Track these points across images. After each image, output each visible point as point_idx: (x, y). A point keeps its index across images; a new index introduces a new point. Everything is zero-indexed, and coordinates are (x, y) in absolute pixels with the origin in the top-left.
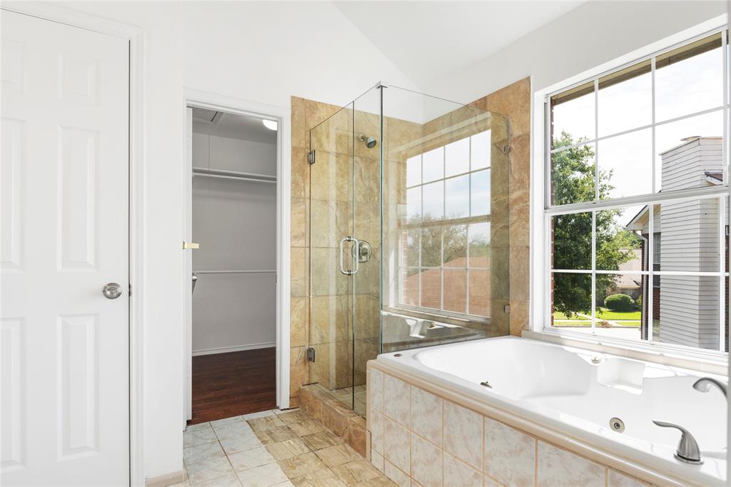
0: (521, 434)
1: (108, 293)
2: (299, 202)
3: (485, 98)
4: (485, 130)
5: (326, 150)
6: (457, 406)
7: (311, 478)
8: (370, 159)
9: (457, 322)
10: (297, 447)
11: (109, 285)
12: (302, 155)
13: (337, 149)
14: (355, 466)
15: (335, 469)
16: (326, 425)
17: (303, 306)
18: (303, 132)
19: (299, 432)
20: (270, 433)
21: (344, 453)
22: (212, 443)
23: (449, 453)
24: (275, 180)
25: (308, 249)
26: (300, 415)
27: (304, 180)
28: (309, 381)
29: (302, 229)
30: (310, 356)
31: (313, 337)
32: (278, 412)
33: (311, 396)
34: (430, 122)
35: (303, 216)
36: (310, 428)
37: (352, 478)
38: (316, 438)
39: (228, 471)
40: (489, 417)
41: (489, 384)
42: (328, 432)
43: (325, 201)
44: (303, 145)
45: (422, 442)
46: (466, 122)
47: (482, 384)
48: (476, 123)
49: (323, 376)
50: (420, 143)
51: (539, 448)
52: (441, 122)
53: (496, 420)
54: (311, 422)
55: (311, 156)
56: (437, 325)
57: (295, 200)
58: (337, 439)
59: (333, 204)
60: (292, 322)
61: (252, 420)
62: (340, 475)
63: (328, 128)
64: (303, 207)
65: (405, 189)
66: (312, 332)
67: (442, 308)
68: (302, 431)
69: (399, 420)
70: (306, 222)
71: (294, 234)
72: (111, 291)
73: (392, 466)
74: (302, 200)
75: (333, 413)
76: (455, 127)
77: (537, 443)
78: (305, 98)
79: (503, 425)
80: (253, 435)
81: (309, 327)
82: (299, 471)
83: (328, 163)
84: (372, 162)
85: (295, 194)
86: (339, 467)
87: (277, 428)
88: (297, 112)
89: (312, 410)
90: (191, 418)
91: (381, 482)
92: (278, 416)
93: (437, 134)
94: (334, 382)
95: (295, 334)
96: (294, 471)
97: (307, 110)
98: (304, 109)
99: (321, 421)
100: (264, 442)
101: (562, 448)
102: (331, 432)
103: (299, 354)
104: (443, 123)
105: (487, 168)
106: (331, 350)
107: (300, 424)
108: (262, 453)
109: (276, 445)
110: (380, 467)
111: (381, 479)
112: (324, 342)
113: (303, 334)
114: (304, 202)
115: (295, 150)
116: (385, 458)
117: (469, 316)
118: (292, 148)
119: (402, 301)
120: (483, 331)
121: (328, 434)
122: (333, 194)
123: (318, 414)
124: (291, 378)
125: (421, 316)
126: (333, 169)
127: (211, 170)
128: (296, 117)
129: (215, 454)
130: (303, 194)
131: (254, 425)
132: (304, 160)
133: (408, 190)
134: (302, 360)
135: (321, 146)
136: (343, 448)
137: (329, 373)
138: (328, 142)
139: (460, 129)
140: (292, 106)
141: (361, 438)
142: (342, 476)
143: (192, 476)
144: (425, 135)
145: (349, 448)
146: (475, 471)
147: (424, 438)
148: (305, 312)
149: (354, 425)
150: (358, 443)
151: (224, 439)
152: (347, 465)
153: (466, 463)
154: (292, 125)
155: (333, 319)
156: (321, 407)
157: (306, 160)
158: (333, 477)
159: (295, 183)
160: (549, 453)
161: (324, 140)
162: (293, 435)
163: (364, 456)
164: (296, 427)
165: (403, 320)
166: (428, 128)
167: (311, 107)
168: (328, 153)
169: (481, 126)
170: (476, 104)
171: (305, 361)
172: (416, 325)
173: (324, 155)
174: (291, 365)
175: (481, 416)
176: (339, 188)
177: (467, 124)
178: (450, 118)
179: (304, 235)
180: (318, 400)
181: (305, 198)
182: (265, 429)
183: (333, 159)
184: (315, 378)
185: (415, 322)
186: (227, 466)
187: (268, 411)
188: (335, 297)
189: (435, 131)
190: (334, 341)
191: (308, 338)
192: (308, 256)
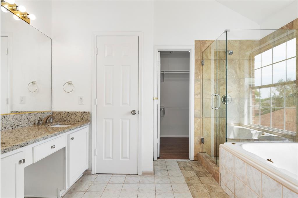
0: (276, 182)
1: (132, 113)
2: (198, 81)
3: (292, 22)
4: (292, 38)
5: (210, 58)
6: (251, 166)
7: (195, 185)
8: (231, 60)
9: (277, 134)
10: (193, 174)
11: (133, 110)
12: (199, 62)
13: (215, 58)
14: (213, 186)
15: (205, 185)
16: (206, 169)
17: (200, 121)
18: (199, 53)
19: (195, 169)
20: (184, 167)
21: (211, 180)
22: (164, 166)
23: (248, 187)
24: (189, 71)
25: (202, 99)
26: (197, 163)
27: (200, 72)
28: (202, 151)
29: (199, 91)
30: (202, 141)
31: (204, 133)
32: (189, 161)
33: (202, 157)
34: (263, 38)
35: (199, 86)
36: (200, 169)
37: (211, 190)
38: (201, 173)
39: (167, 176)
40: (263, 173)
41: (271, 160)
42: (207, 172)
43: (209, 80)
44: (199, 58)
45: (238, 181)
46: (282, 36)
47: (268, 160)
48: (287, 35)
49: (208, 150)
50: (259, 48)
51: (283, 189)
52: (269, 37)
53: (266, 175)
54: (201, 167)
55: (203, 62)
56: (266, 134)
57: (196, 80)
58: (210, 175)
59: (213, 80)
60: (195, 127)
61: (179, 162)
62: (206, 187)
63: (211, 50)
64: (200, 82)
65: (253, 70)
66: (203, 132)
67: (271, 126)
68: (196, 169)
69: (230, 170)
70: (201, 88)
71: (196, 93)
72: (133, 112)
73: (228, 189)
74: (199, 80)
75: (208, 164)
76: (276, 39)
77: (282, 187)
78: (201, 40)
79: (269, 177)
80: (178, 166)
81: (202, 130)
82: (191, 182)
83: (210, 64)
84: (232, 61)
85: (196, 77)
86: (207, 184)
87: (187, 166)
88: (197, 46)
89: (202, 162)
90: (159, 157)
91: (223, 194)
92: (189, 162)
93: (267, 43)
94: (213, 153)
95: (196, 132)
96: (189, 181)
97: (201, 44)
98: (200, 44)
99: (205, 167)
100: (181, 170)
101: (293, 191)
102: (208, 172)
103: (198, 140)
104: (270, 38)
105: (294, 57)
106: (212, 140)
107: (196, 167)
108: (180, 173)
109: (185, 171)
110: (224, 189)
111: (223, 193)
112: (209, 136)
113: (199, 132)
114: (200, 80)
115: (196, 61)
116: (225, 185)
117: (285, 131)
118: (195, 60)
119: (252, 122)
120: (291, 139)
121: (206, 172)
122: (213, 76)
123: (204, 164)
124: (195, 149)
125: (259, 130)
126: (213, 65)
127: (169, 70)
128: (197, 48)
129: (164, 170)
130: (199, 77)
131: (179, 163)
132: (200, 64)
133: (255, 71)
134: (199, 143)
135: (207, 57)
136: (211, 179)
137: (211, 150)
138: (211, 56)
139: (279, 40)
140: (195, 44)
141: (218, 176)
142: (207, 188)
143: (155, 174)
144: (261, 45)
145: (213, 179)
146: (258, 196)
147: (239, 179)
148: (200, 124)
149: (215, 170)
150: (216, 177)
151: (168, 165)
152: (210, 185)
153: (254, 192)
154: (195, 51)
155: (213, 127)
156: (205, 161)
157: (201, 64)
158: (203, 187)
159: (196, 74)
160: (288, 193)
161: (209, 55)
162: (192, 169)
163: (218, 183)
164: (194, 167)
165: (250, 130)
166: (262, 41)
167: (203, 43)
168: (211, 60)
169: (290, 37)
170: (287, 26)
171: (200, 143)
172: (256, 134)
173: (209, 61)
174: (194, 144)
175: (260, 172)
176: (216, 74)
177: (282, 37)
178: (274, 35)
179: (200, 93)
180: (204, 159)
181: (200, 79)
182: (183, 165)
183: (213, 62)
184: (204, 151)
185: (255, 132)
186: (167, 174)
187: (186, 160)
188: (214, 118)
189: (266, 42)
190: (213, 136)
191: (201, 134)
192: (202, 101)
